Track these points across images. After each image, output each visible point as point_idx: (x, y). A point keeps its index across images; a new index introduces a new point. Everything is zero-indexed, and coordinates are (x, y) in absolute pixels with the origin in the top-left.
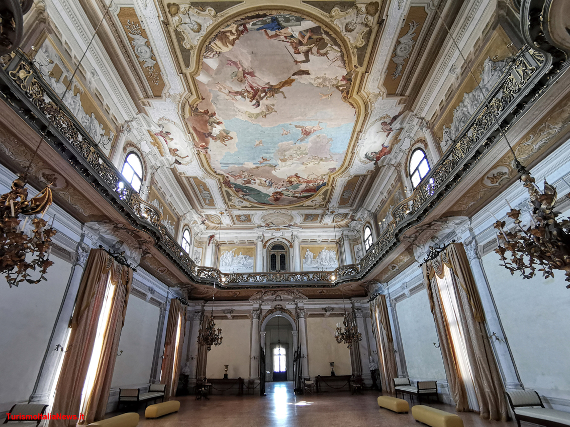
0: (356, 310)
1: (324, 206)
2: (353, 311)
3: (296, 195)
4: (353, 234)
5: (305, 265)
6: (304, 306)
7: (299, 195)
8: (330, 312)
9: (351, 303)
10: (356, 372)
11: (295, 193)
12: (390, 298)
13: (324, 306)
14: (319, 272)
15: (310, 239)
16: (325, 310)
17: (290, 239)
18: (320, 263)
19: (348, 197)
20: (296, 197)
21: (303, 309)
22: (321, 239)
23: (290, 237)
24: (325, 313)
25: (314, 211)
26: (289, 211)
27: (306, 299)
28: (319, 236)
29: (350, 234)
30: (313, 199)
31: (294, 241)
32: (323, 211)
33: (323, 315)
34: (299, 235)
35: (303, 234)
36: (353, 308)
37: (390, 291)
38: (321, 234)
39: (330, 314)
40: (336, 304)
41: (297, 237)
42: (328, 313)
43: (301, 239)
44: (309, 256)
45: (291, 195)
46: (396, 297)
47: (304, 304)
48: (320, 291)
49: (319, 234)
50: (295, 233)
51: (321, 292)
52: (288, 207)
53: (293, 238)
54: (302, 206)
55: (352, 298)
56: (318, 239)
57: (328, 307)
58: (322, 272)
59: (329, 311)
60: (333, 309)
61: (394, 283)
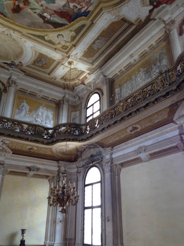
0: (61, 174)
1: (66, 51)
2: (58, 175)
3: (45, 14)
4: (74, 100)
5: (18, 116)
6: (6, 160)
7: (49, 17)
8: (35, 173)
9: (58, 167)
10: (48, 241)
11: (46, 10)
12: (112, 163)
13: (29, 165)
14: (35, 126)
15: (29, 90)
16: (30, 169)
17: (5, 82)
18: (35, 119)
19: (98, 48)
20: (43, 18)
21: (3, 164)
22: (41, 94)
23: (7, 80)
24: (29, 172)
25: (52, 51)
26: (24, 39)
27: (9, 153)
28: (41, 91)
29: (71, 99)
30: (61, 33)
31: (10, 86)
32: (62, 57)
33: (25, 174)
34: (18, 81)
35: (23, 82)
36: (59, 171)
37: (114, 156)
38: (43, 89)
39: (34, 174)
40: (43, 164)
41: (15, 83)
42: (32, 173)
43: (19, 87)
44: (24, 108)
45: (38, 11)
46: (122, 162)
47: (6, 159)
48: (30, 147)
49: (40, 88)
50: (14, 77)
51: (30, 149)
52: (25, 31)
53: (10, 82)
54: (43, 38)
55: (60, 161)
56: (38, 93)
57: (33, 167)
58: (39, 126)
59: (34, 170)
60: (38, 169)
61: (124, 147)
